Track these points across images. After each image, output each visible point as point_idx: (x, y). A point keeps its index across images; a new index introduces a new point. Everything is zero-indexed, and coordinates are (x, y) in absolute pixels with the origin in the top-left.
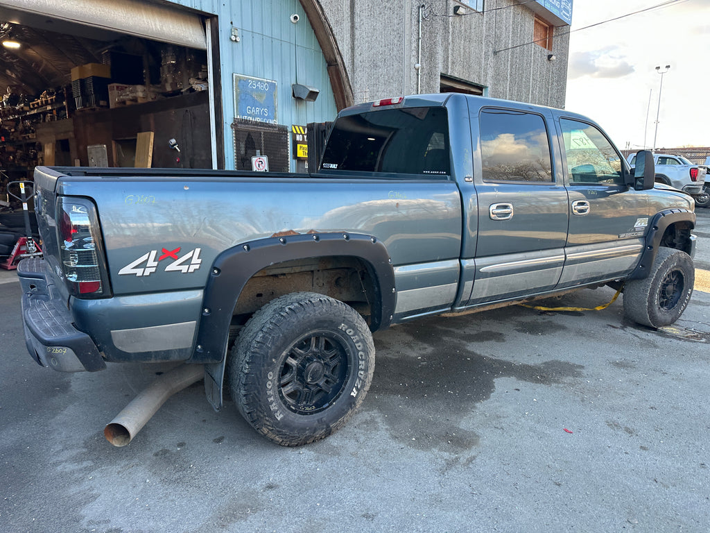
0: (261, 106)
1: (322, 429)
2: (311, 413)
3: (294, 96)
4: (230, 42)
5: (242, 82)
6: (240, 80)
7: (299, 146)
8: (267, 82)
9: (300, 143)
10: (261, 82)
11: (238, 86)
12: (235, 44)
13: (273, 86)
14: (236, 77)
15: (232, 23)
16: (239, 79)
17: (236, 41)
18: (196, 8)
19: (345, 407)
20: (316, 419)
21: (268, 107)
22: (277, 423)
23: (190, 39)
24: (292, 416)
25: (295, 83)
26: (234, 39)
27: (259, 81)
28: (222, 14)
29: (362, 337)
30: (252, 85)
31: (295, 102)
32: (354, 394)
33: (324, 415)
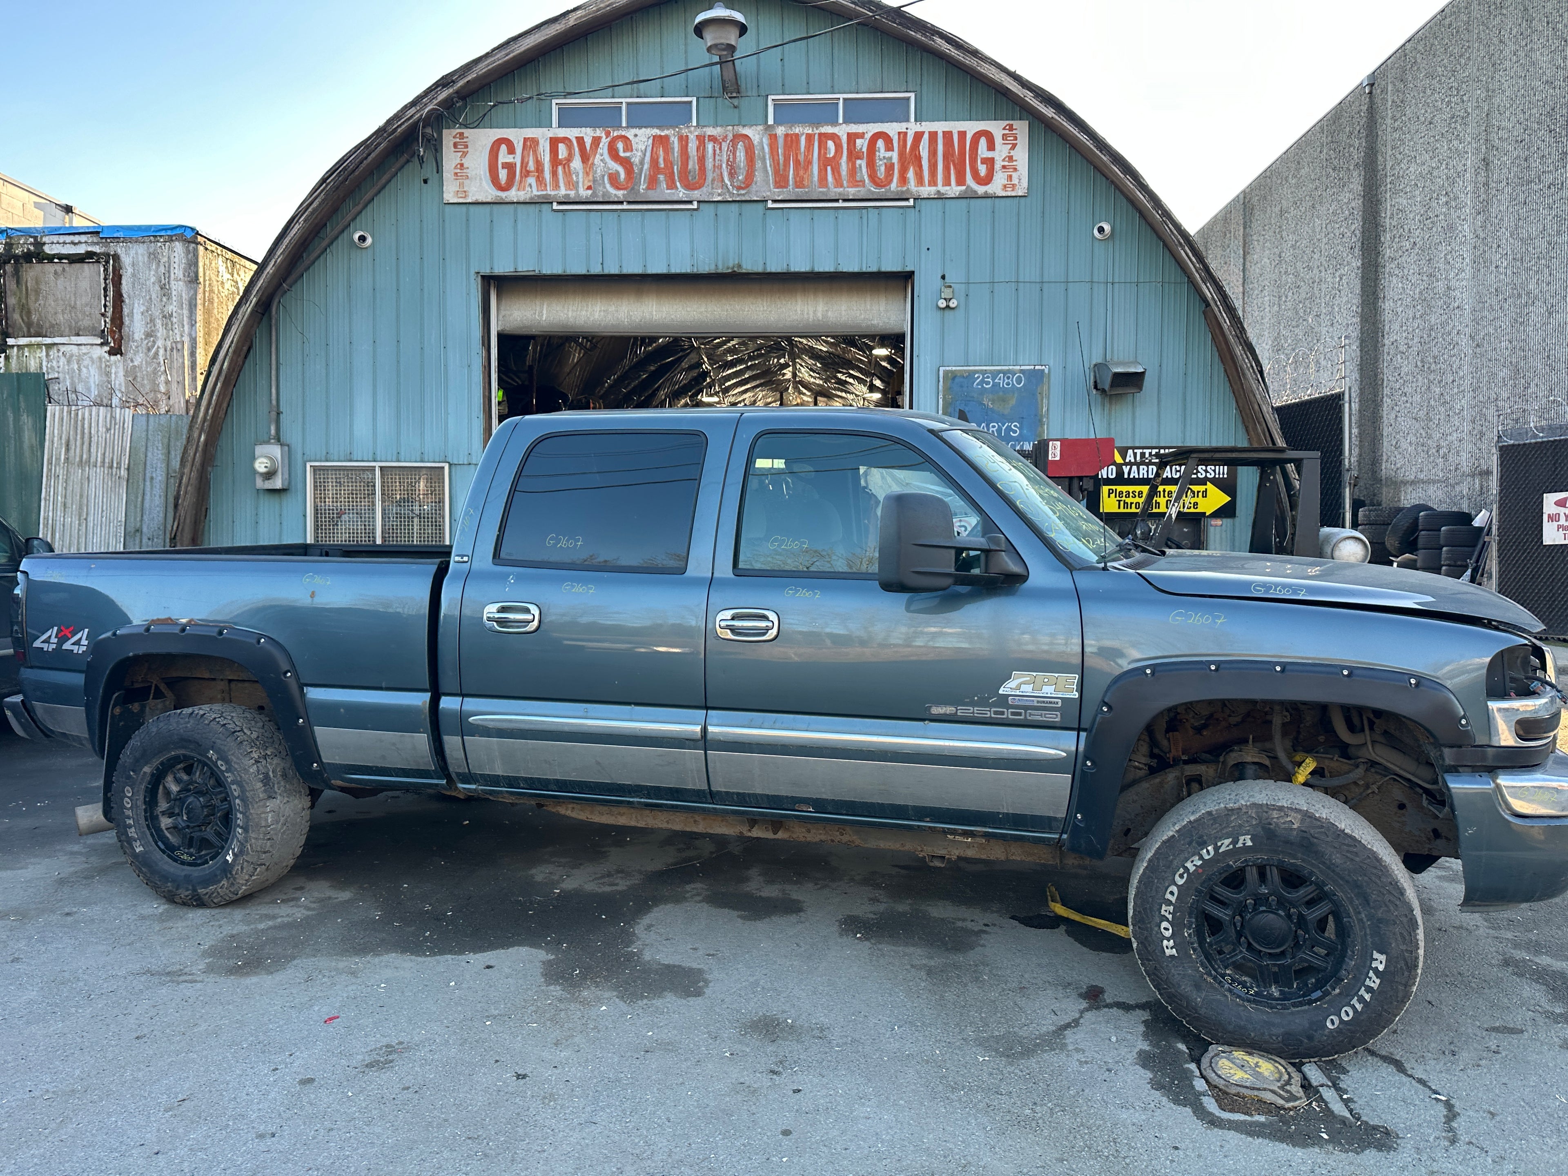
0: (1003, 418)
1: (187, 890)
2: (183, 863)
3: (1096, 387)
4: (939, 313)
5: (957, 380)
6: (954, 378)
7: (1105, 489)
8: (1022, 371)
9: (1108, 482)
10: (1005, 373)
11: (948, 390)
12: (947, 312)
13: (1036, 378)
14: (946, 373)
15: (943, 277)
16: (952, 377)
17: (948, 307)
18: (869, 270)
19: (218, 872)
20: (183, 874)
21: (1021, 420)
22: (135, 856)
23: (875, 322)
24: (158, 855)
25: (1100, 361)
26: (944, 305)
27: (1000, 372)
28: (923, 266)
29: (239, 778)
30: (983, 381)
31: (1099, 398)
32: (229, 858)
33: (196, 872)
